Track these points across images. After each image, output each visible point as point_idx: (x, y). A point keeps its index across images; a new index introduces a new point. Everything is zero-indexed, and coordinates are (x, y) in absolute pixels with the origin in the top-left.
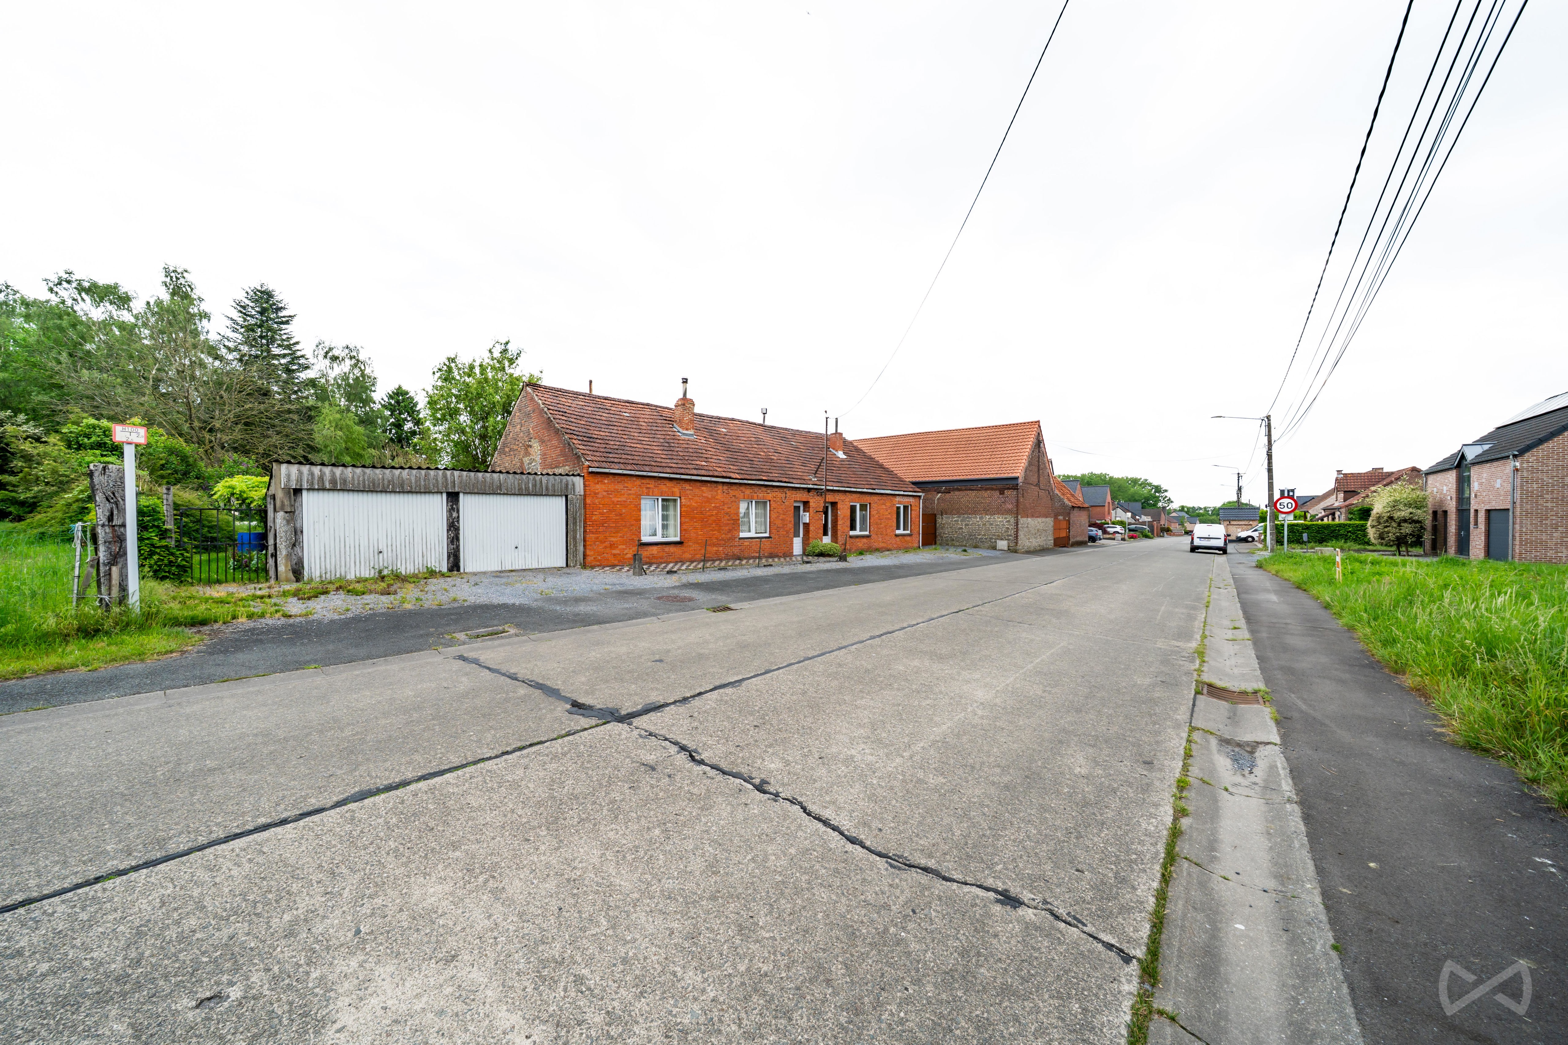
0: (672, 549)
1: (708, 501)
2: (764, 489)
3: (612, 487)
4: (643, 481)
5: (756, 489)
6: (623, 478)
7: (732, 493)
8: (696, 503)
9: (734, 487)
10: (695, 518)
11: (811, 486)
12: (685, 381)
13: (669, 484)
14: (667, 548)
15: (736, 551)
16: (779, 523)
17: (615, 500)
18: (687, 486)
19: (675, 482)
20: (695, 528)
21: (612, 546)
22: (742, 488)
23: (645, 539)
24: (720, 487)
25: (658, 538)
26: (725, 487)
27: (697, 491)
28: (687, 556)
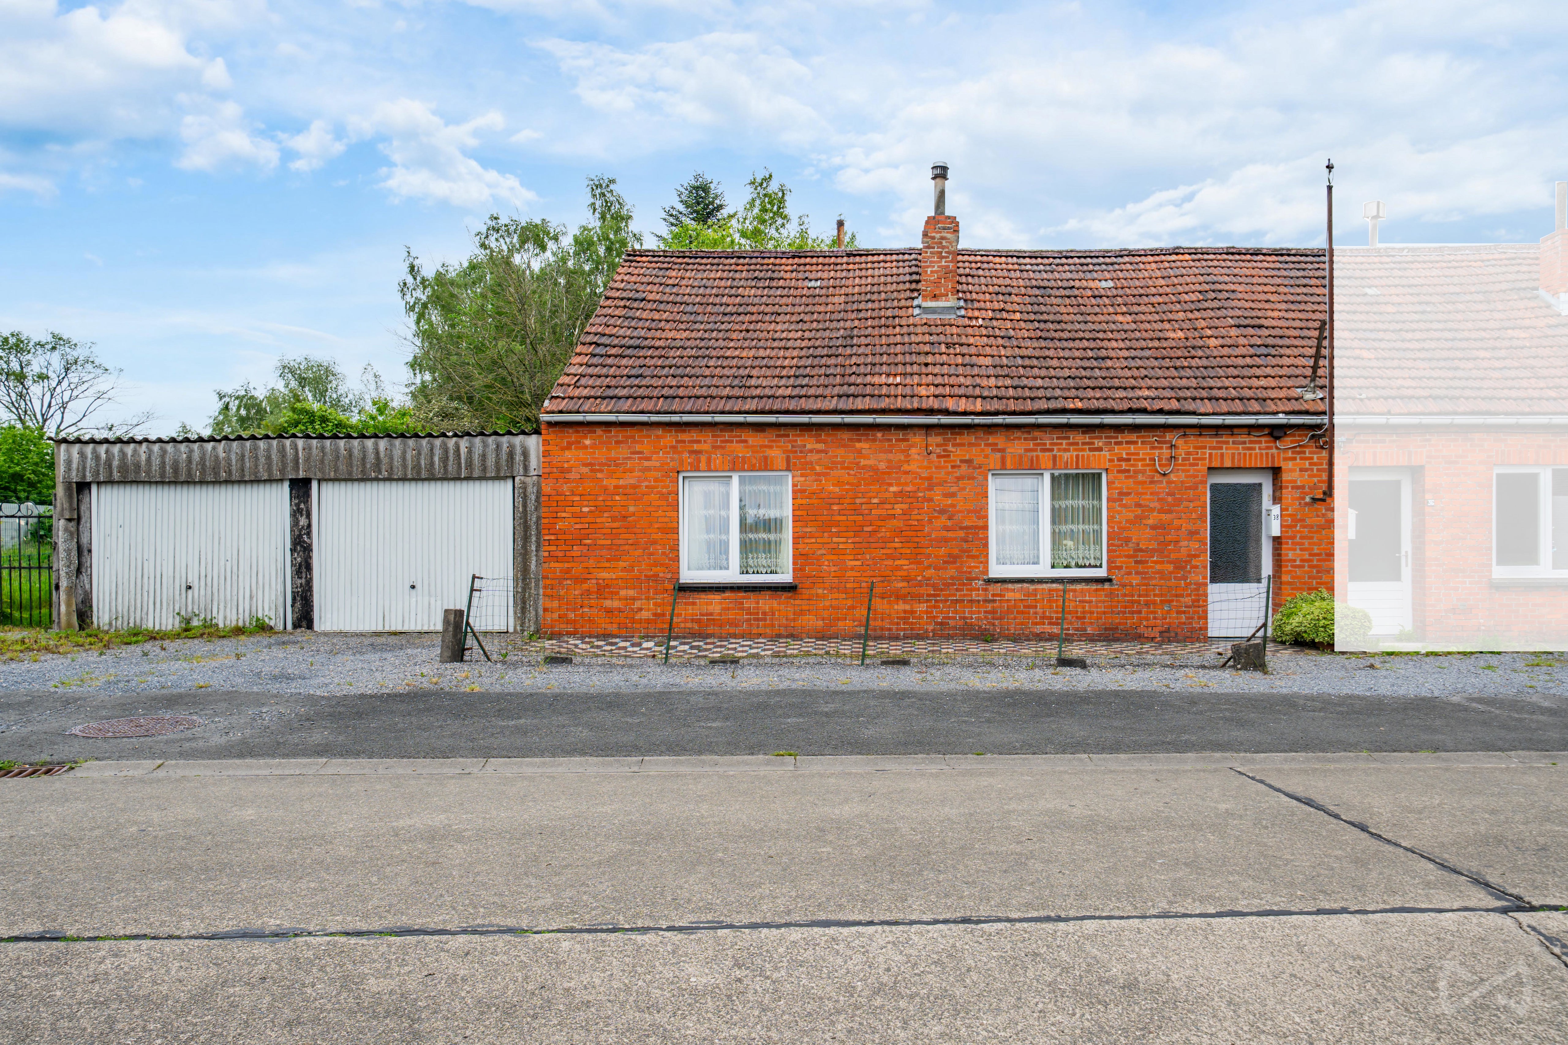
0: (765, 603)
1: (878, 477)
2: (1079, 437)
3: (601, 455)
4: (682, 436)
5: (1047, 439)
6: (629, 431)
7: (957, 453)
8: (839, 483)
9: (968, 438)
10: (837, 524)
11: (1281, 419)
12: (941, 173)
13: (754, 439)
14: (750, 601)
15: (976, 616)
16: (1143, 537)
17: (610, 483)
18: (810, 443)
19: (771, 434)
20: (835, 551)
21: (604, 590)
22: (999, 439)
23: (688, 575)
24: (917, 439)
25: (732, 575)
26: (935, 439)
27: (840, 454)
28: (811, 622)
